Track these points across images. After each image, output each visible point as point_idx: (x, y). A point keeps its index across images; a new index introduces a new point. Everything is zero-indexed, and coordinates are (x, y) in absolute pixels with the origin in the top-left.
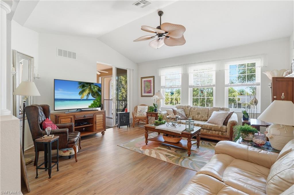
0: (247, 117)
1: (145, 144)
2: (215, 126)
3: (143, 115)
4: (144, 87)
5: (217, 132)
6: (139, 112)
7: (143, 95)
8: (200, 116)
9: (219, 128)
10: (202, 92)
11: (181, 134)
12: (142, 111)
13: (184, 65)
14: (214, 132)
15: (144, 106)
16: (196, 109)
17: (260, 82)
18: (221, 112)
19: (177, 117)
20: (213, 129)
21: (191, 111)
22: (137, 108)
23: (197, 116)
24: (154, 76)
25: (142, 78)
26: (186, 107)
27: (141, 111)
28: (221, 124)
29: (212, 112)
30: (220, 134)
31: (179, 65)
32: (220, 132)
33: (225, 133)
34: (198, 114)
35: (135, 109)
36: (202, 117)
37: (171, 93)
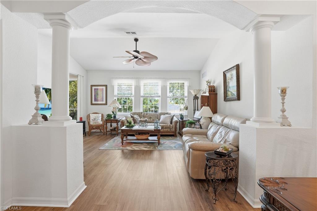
0: (182, 118)
1: (122, 144)
2: (165, 125)
3: (97, 123)
4: (95, 95)
5: (167, 129)
6: (93, 120)
7: (93, 103)
8: (151, 119)
9: (168, 126)
10: (151, 101)
11: (153, 130)
12: (96, 120)
13: (137, 78)
14: (165, 129)
15: (97, 115)
16: (148, 114)
17: (187, 95)
18: (167, 115)
19: (146, 120)
20: (164, 127)
21: (144, 116)
22: (90, 116)
23: (149, 119)
24: (107, 85)
25: (92, 86)
26: (140, 114)
27: (94, 119)
28: (169, 124)
29: (160, 116)
30: (169, 130)
31: (132, 78)
32: (169, 129)
33: (172, 129)
34: (150, 118)
35: (87, 118)
36: (154, 120)
37: (124, 102)
